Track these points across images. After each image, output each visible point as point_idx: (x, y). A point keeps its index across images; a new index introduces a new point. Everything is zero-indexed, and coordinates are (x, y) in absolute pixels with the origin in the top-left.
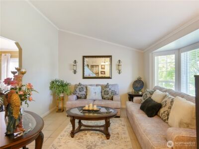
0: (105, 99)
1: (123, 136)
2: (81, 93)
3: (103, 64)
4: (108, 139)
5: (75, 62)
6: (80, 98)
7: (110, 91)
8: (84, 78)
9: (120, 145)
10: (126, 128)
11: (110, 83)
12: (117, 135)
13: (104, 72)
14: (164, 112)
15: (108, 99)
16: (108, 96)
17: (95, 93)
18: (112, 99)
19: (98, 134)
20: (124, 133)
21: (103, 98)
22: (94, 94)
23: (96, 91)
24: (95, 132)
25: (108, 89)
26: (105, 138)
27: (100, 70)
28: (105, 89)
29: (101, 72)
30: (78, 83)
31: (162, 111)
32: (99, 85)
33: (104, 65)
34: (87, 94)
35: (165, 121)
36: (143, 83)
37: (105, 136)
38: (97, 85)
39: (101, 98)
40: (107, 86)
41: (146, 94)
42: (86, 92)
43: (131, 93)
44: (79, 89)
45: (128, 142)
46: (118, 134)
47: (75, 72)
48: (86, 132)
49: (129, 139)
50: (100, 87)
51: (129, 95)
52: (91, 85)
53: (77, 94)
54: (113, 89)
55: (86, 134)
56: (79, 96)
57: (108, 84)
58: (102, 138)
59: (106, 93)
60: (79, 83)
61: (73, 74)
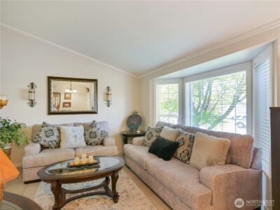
0: (91, 144)
1: (134, 192)
2: (48, 139)
3: (68, 91)
4: (116, 202)
5: (32, 85)
6: (48, 148)
7: (99, 131)
8: (50, 113)
9: (137, 206)
10: (131, 181)
11: (97, 121)
12: (125, 194)
13: (70, 103)
14: (183, 152)
15: (97, 145)
16: (96, 140)
17: (76, 136)
18: (102, 144)
19: (98, 200)
20: (133, 189)
21: (87, 144)
22: (74, 139)
23: (76, 134)
24: (90, 197)
25: (94, 130)
26: (112, 201)
27: (63, 100)
28: (90, 130)
29: (64, 103)
30: (41, 123)
31: (180, 150)
32: (79, 124)
33: (70, 94)
34: (60, 141)
35: (185, 162)
36: (140, 118)
37: (109, 198)
38: (75, 125)
39: (84, 144)
40: (93, 125)
41: (151, 133)
42: (59, 137)
43: (125, 133)
44: (45, 132)
45: (143, 198)
46: (125, 191)
47: (32, 103)
48: (76, 201)
49: (143, 195)
50: (82, 128)
51: (124, 135)
52: (65, 125)
53: (42, 142)
54: (102, 129)
55: (78, 205)
56: (46, 144)
57: (94, 121)
58: (106, 203)
59: (93, 135)
60: (44, 123)
61: (28, 107)
